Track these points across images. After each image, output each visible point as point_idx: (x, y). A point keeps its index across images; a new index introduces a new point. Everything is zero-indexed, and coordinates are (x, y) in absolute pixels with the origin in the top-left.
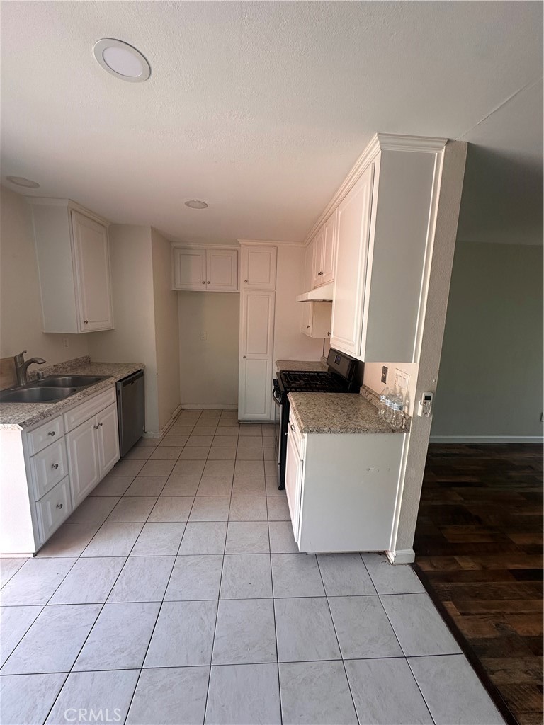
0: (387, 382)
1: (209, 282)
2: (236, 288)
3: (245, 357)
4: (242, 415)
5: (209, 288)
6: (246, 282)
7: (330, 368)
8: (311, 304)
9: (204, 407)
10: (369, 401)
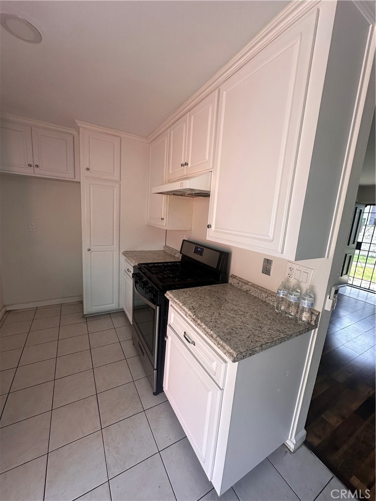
0: (271, 274)
1: (37, 166)
2: (72, 176)
3: (89, 250)
4: (89, 308)
5: (38, 173)
6: (88, 169)
7: (184, 257)
8: (164, 196)
9: (39, 304)
10: (247, 292)
